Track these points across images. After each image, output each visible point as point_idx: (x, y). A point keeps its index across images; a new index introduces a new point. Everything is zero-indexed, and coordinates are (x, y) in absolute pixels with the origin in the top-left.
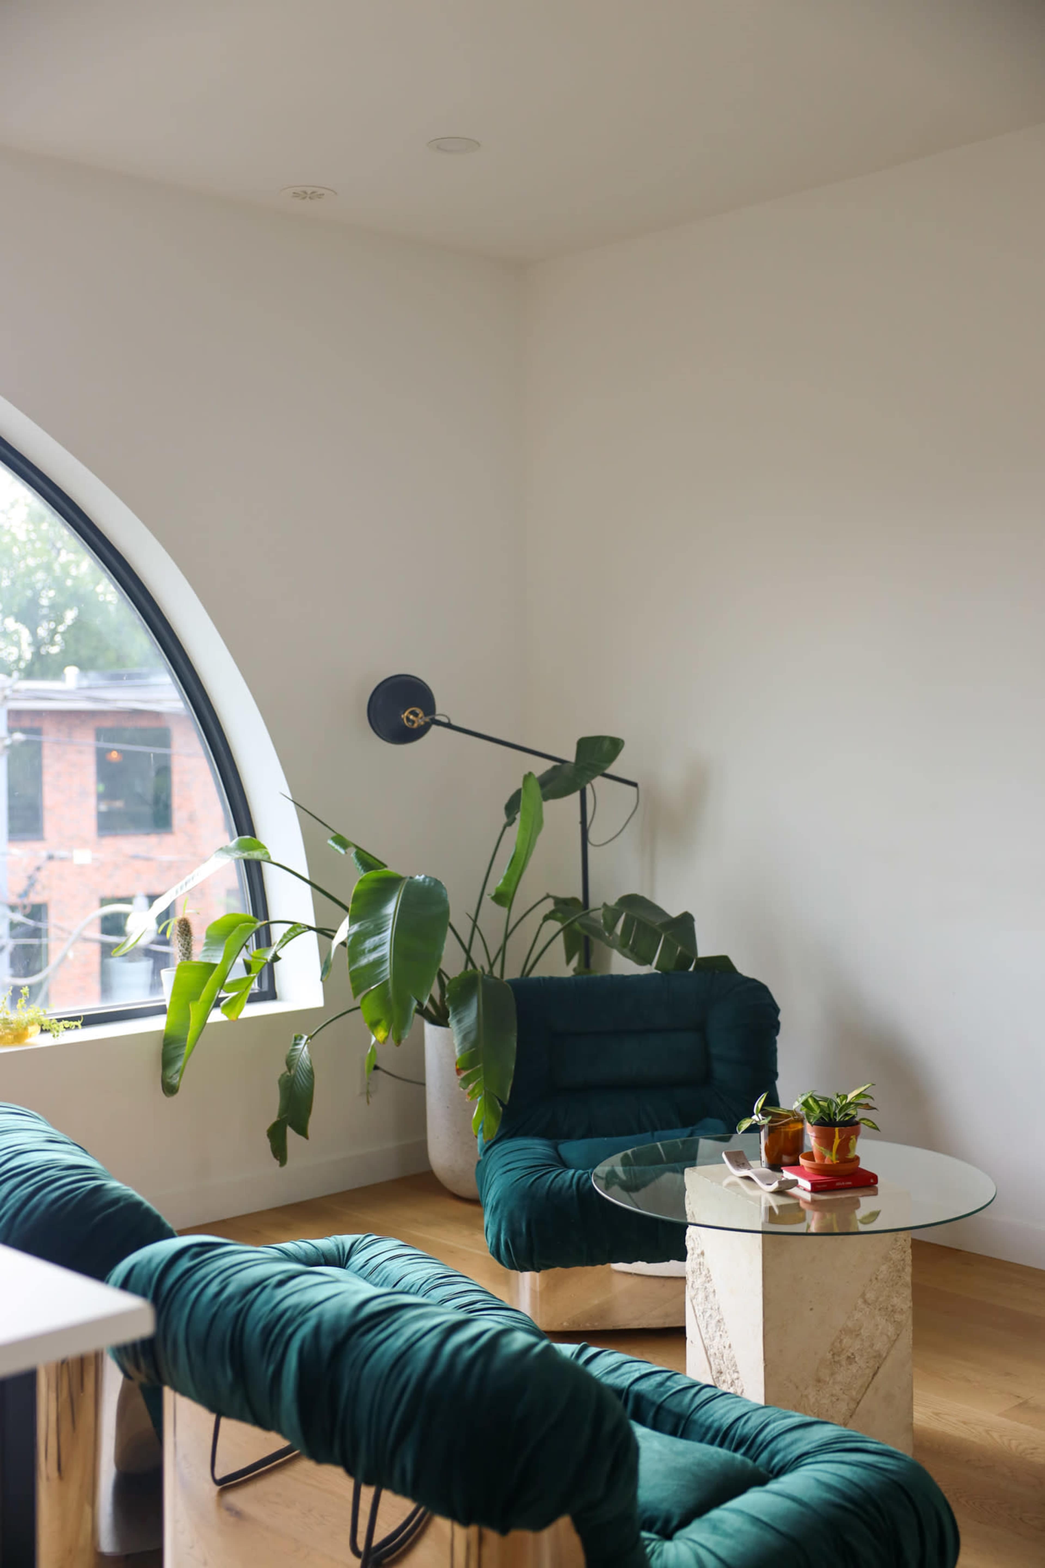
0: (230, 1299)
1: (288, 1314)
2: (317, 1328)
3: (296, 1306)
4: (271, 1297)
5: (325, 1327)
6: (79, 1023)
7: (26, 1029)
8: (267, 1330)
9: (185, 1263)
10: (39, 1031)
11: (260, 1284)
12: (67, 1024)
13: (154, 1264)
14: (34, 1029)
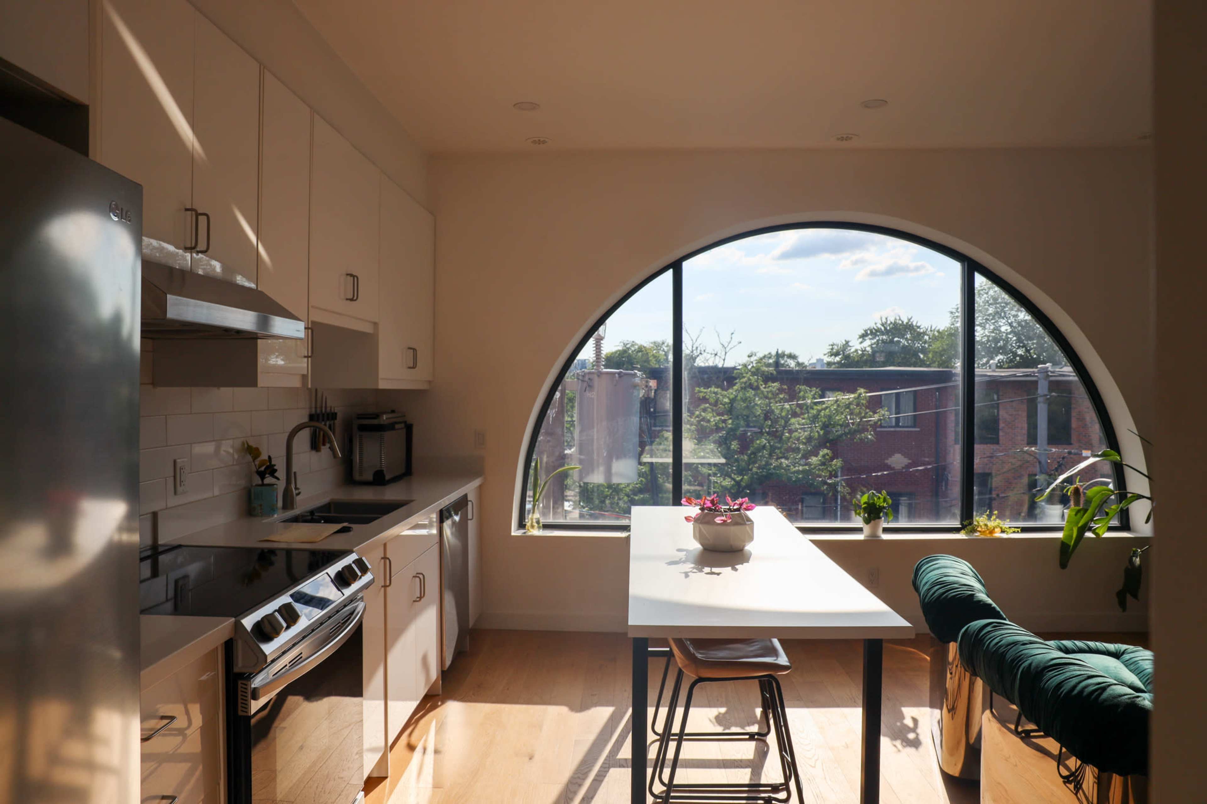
0: (1001, 646)
1: (1022, 656)
2: (1030, 664)
3: (1025, 654)
4: (1017, 649)
5: (1034, 665)
6: (1019, 530)
7: (994, 529)
8: (1013, 661)
9: (989, 629)
10: (1000, 531)
11: (1015, 643)
12: (1013, 529)
13: (976, 627)
14: (998, 530)
